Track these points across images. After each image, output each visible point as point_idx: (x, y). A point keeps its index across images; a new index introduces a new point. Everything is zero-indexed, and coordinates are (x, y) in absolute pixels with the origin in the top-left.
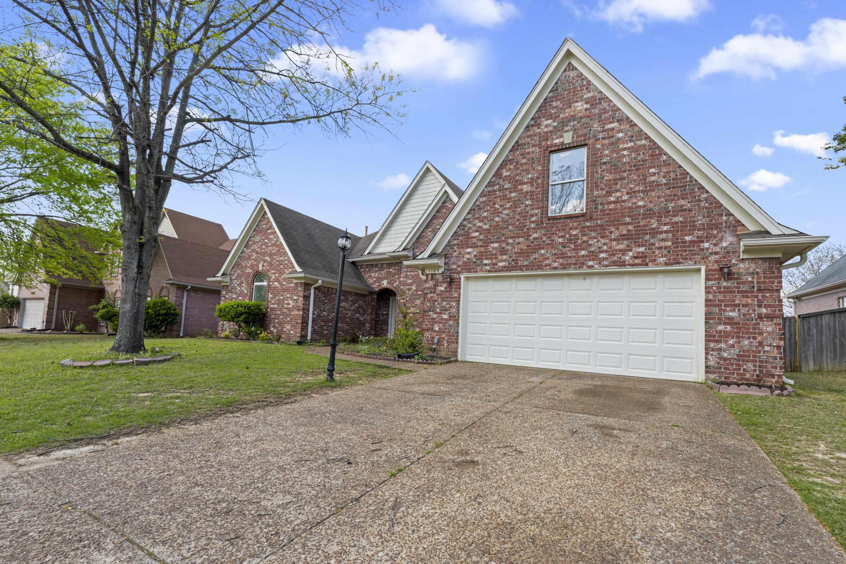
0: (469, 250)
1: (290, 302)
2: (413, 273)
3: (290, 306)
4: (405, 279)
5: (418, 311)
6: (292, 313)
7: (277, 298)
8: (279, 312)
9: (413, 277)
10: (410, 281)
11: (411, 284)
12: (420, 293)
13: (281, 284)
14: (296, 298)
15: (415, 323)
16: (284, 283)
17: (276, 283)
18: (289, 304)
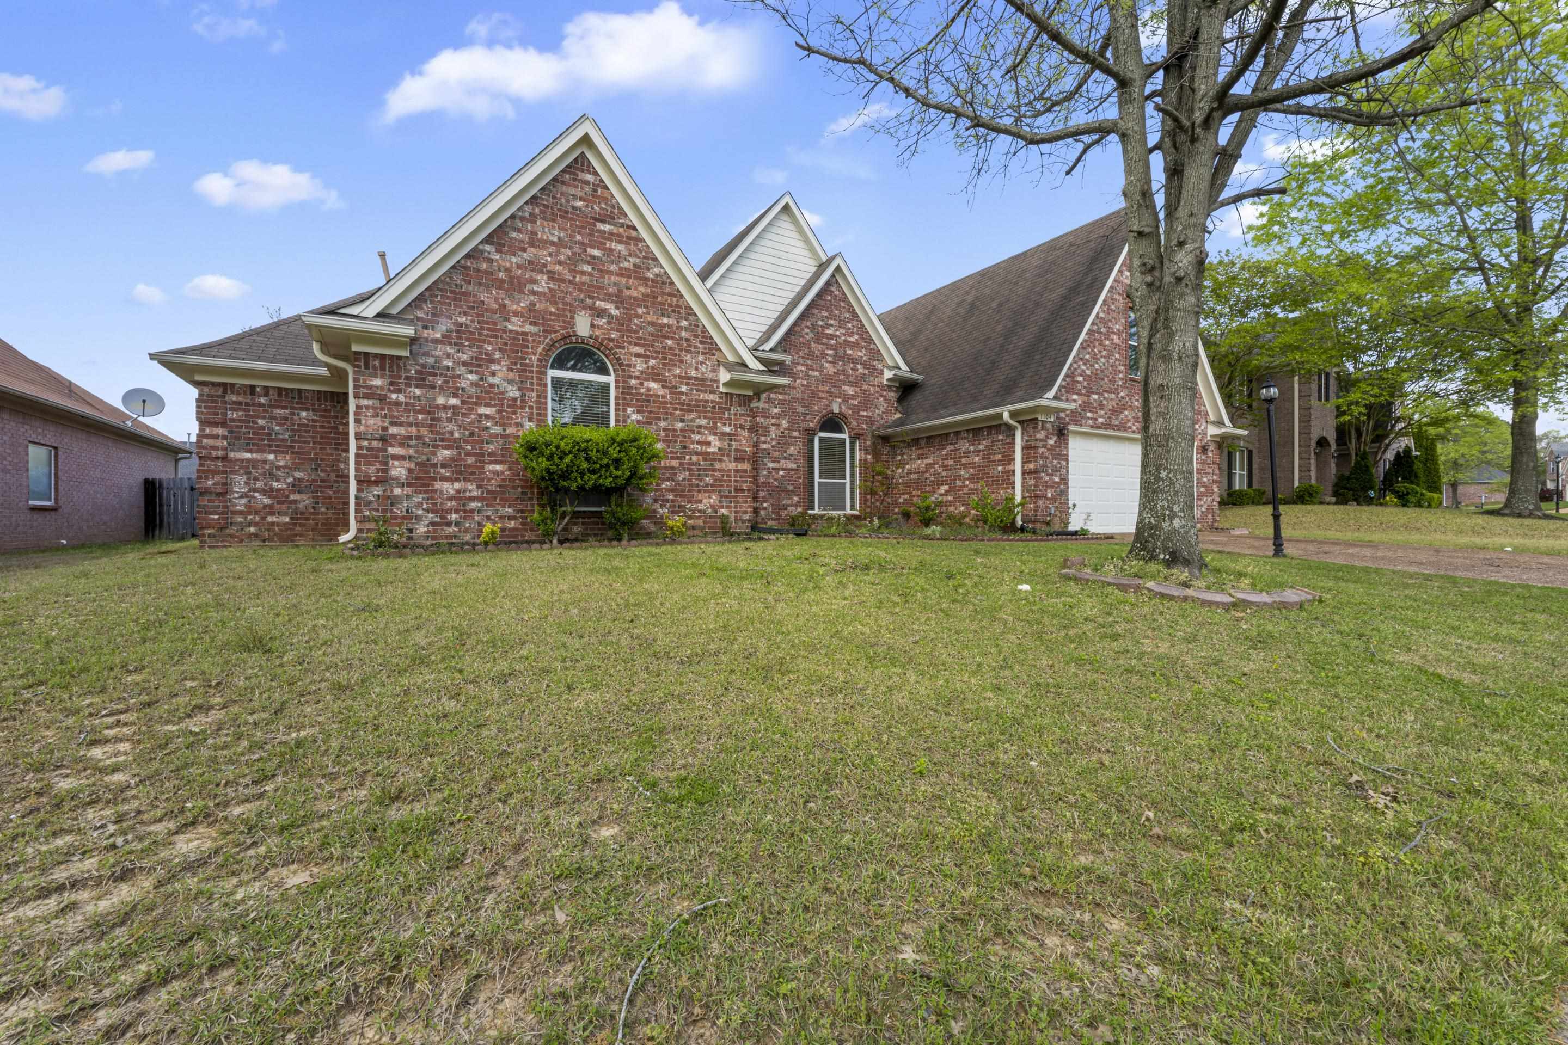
0: (1075, 397)
1: (711, 438)
2: (781, 397)
3: (711, 450)
4: (766, 406)
5: (794, 466)
6: (718, 465)
7: (663, 424)
8: (675, 463)
9: (781, 403)
10: (776, 411)
11: (778, 417)
12: (796, 434)
13: (674, 390)
14: (727, 429)
15: (791, 488)
16: (684, 388)
17: (653, 385)
18: (709, 444)
